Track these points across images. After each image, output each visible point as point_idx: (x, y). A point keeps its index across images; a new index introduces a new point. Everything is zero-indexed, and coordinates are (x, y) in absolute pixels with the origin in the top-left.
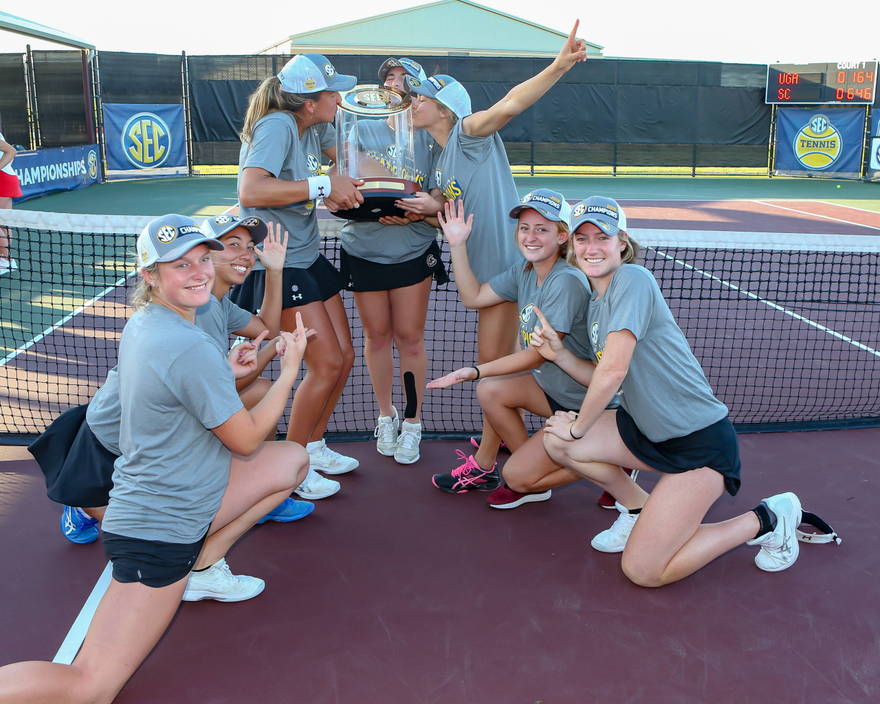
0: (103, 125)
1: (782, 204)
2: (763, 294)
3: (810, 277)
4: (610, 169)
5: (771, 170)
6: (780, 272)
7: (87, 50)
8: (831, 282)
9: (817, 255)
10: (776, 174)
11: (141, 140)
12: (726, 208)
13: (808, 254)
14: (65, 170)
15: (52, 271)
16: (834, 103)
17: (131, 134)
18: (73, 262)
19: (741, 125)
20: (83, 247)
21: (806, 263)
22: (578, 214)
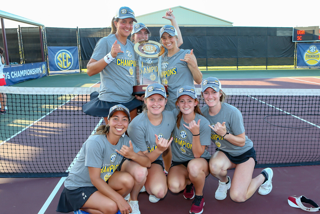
0: (48, 54)
1: (299, 79)
2: (292, 113)
3: (307, 106)
4: (236, 67)
5: (295, 66)
6: (295, 104)
7: (41, 27)
8: (315, 107)
9: (310, 97)
10: (297, 68)
11: (62, 60)
12: (278, 81)
13: (306, 97)
14: (33, 71)
15: (13, 109)
16: (318, 41)
17: (58, 58)
18: (21, 106)
19: (284, 50)
20: (24, 100)
21: (306, 100)
22: (204, 84)
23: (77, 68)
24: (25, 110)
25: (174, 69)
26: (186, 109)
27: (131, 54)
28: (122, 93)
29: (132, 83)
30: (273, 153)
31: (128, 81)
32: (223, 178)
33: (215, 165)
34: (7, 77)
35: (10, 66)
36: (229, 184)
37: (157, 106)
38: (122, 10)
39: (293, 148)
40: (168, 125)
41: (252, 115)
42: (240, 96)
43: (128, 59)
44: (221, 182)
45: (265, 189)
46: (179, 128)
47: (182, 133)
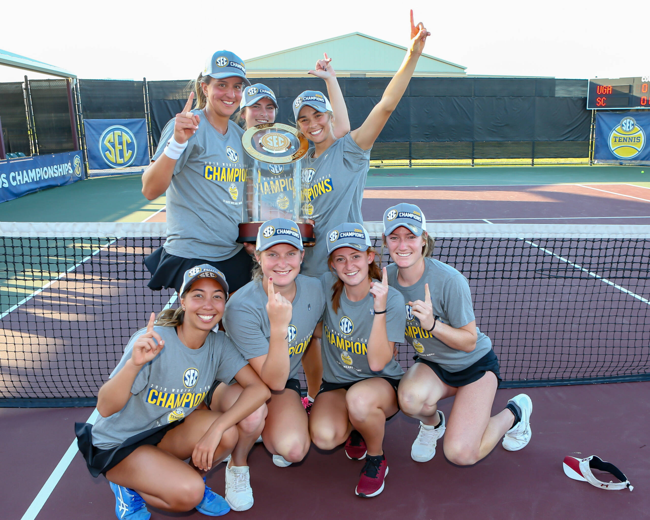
0: (85, 136)
1: (598, 187)
3: (609, 260)
4: (470, 161)
5: (591, 160)
6: (584, 256)
7: (70, 79)
8: (625, 262)
9: (616, 241)
10: (595, 163)
11: (114, 146)
13: (608, 241)
14: (56, 171)
16: (639, 108)
17: (106, 142)
18: (6, 261)
19: (568, 126)
20: (13, 248)
21: (606, 249)
22: (391, 218)
23: (144, 163)
24: (15, 270)
25: (327, 182)
26: (350, 274)
27: (236, 154)
28: (213, 241)
29: (235, 217)
30: (535, 357)
31: (227, 214)
32: (429, 418)
33: (411, 397)
34: (2, 184)
35: (8, 161)
36: (442, 430)
37: (283, 269)
38: (219, 59)
39: (577, 347)
40: (309, 306)
41: (492, 278)
42: (468, 240)
43: (230, 166)
44: (425, 426)
45: (515, 438)
46: (336, 313)
47: (344, 323)
